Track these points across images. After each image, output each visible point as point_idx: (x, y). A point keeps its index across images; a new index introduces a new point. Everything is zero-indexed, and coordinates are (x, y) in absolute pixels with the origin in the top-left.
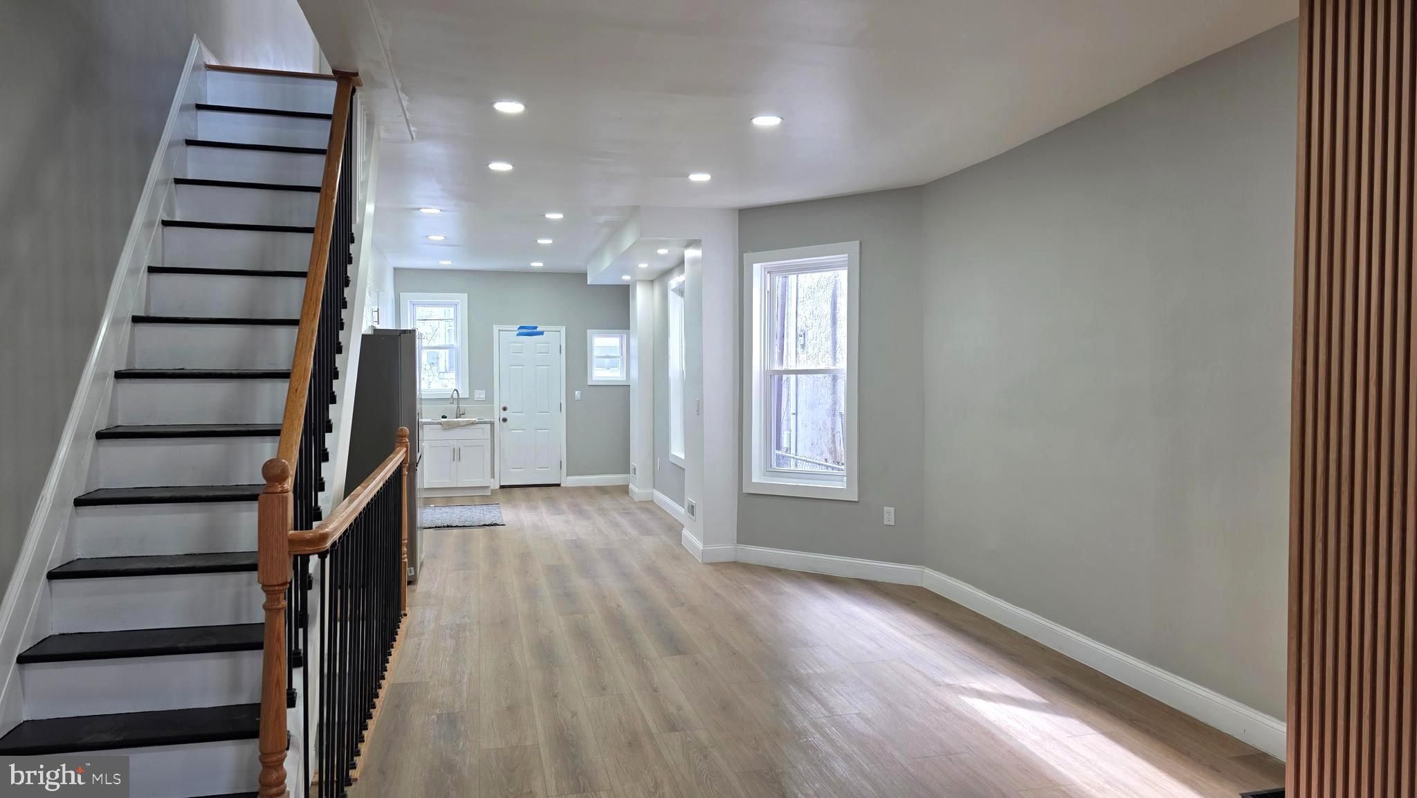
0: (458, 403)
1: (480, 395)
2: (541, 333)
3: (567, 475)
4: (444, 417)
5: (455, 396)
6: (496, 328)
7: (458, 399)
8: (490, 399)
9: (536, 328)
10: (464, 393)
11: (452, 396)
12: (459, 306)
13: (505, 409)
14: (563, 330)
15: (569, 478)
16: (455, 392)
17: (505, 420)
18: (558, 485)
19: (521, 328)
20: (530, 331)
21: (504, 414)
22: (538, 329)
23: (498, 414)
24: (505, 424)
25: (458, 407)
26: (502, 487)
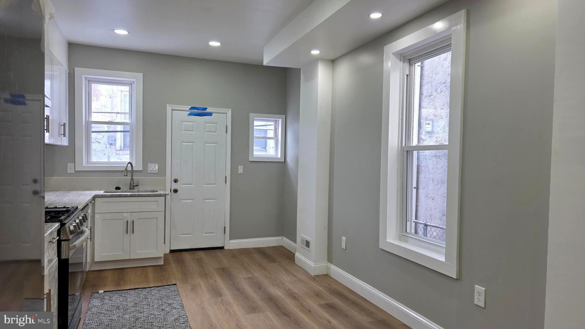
0: (132, 176)
1: (154, 167)
2: (210, 114)
3: (231, 239)
4: (118, 188)
5: (129, 168)
6: (169, 108)
7: (132, 171)
8: (162, 171)
9: (205, 109)
10: (138, 166)
11: (126, 169)
12: (134, 86)
13: (176, 181)
14: (229, 113)
15: (231, 241)
16: (129, 165)
17: (176, 191)
18: (222, 248)
19: (192, 108)
20: (200, 111)
21: (175, 186)
22: (208, 111)
23: (169, 185)
24: (176, 195)
25: (132, 179)
26: (172, 251)
